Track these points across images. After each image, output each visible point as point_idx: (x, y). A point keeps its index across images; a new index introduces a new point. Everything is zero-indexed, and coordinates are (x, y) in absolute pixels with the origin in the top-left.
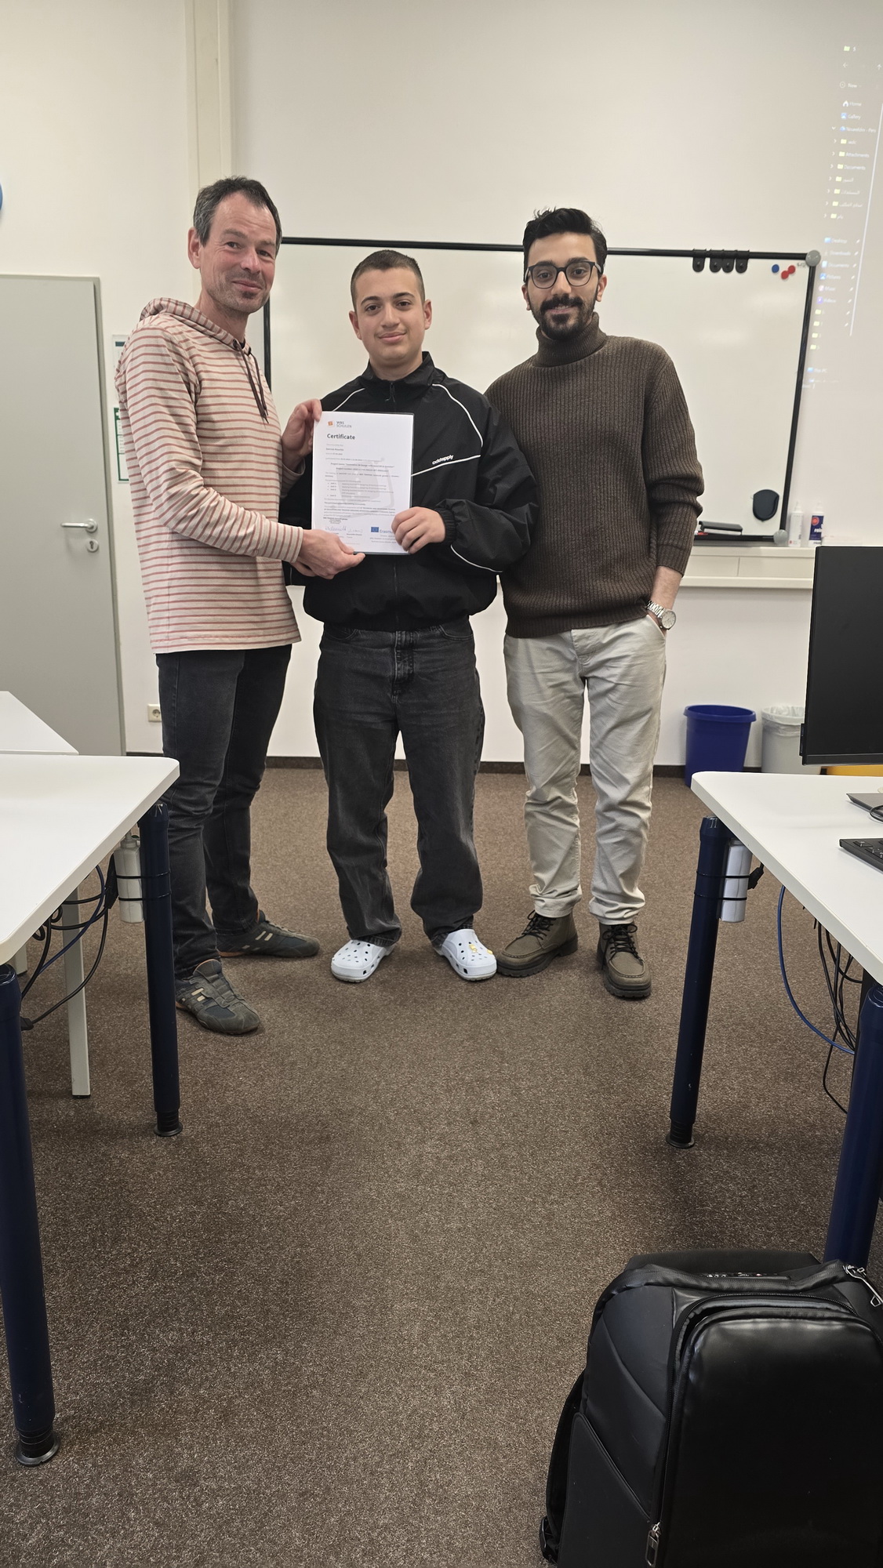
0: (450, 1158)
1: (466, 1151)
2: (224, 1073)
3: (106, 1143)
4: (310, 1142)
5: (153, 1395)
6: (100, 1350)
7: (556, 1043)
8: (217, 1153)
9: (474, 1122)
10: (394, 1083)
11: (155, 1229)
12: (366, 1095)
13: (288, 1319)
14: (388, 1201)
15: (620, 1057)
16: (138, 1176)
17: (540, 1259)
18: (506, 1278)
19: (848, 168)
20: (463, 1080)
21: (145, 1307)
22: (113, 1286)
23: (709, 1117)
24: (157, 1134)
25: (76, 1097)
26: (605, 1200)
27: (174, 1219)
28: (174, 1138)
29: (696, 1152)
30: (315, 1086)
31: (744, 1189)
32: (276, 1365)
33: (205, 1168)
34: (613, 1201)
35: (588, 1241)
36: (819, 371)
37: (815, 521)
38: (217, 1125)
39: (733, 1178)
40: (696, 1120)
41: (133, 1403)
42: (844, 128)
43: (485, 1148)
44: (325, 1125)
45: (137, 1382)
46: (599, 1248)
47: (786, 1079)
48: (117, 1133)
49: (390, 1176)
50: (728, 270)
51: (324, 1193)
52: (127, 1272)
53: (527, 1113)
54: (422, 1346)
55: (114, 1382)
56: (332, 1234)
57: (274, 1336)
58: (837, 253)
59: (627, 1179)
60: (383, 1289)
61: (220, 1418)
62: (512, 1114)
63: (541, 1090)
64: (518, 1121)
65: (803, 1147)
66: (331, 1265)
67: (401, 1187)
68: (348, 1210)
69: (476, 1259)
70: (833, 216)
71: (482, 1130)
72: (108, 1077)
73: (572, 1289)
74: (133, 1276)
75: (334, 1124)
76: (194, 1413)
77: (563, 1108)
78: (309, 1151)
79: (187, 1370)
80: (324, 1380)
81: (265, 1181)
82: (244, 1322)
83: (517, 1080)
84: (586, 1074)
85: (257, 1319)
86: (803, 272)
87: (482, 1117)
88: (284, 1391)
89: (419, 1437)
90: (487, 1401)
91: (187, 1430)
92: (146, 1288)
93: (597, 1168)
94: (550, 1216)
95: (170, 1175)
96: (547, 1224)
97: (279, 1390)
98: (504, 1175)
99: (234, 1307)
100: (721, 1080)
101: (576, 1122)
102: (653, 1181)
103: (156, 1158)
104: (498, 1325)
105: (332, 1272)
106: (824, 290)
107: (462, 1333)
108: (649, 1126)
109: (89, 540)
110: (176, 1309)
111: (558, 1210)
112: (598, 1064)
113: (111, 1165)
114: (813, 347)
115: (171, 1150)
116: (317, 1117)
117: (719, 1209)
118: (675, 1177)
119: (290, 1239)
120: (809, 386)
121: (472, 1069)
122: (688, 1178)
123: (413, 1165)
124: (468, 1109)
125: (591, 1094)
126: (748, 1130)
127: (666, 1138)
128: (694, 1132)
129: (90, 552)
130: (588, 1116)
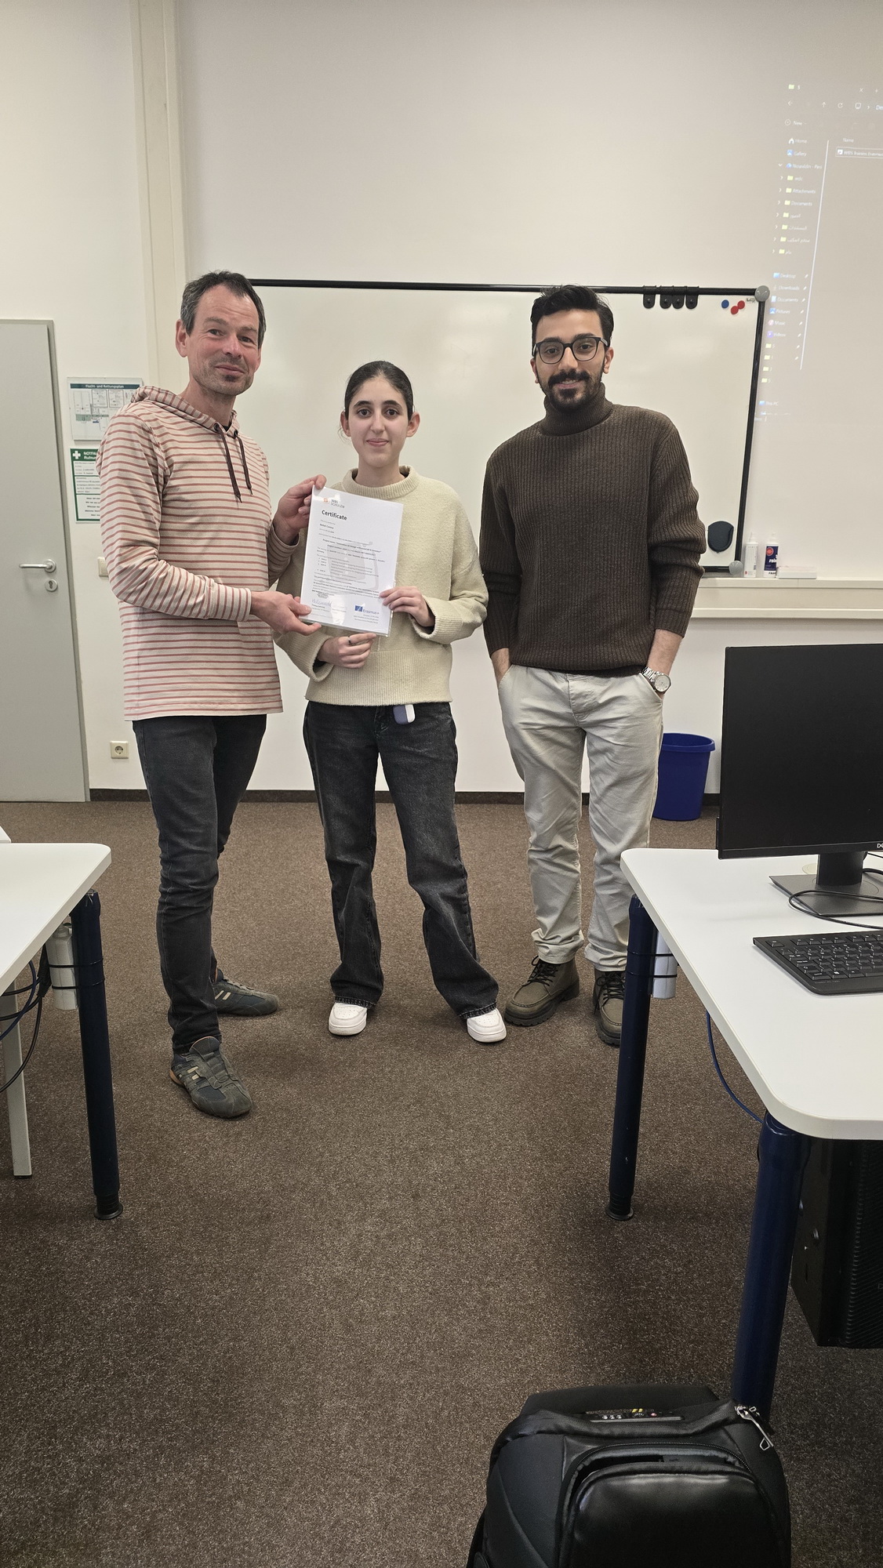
0: (389, 1236)
1: (405, 1229)
2: (168, 1146)
3: (44, 1229)
4: (250, 1223)
5: (76, 1510)
6: (26, 1462)
7: (503, 1106)
8: (156, 1237)
9: (416, 1196)
10: (338, 1154)
11: (89, 1324)
12: (309, 1168)
13: (217, 1422)
14: (324, 1286)
15: (565, 1119)
16: (75, 1265)
17: (472, 1348)
18: (438, 1370)
19: (795, 204)
20: (407, 1149)
21: (74, 1411)
22: (43, 1389)
23: (649, 1185)
24: (96, 1218)
25: (18, 1177)
26: (541, 1281)
27: (108, 1312)
28: (113, 1222)
29: (635, 1224)
30: (259, 1159)
31: (680, 1266)
32: (202, 1473)
33: (143, 1254)
34: (548, 1281)
35: (521, 1327)
36: (771, 404)
37: (769, 552)
38: (158, 1205)
39: (670, 1253)
40: (636, 1187)
41: (56, 1519)
42: (790, 165)
43: (424, 1225)
44: (267, 1203)
45: (62, 1496)
46: (531, 1335)
47: (727, 1142)
48: (56, 1217)
49: (328, 1259)
50: (678, 306)
51: (260, 1280)
52: (58, 1373)
53: (469, 1184)
54: (349, 1448)
55: (37, 1498)
56: (266, 1325)
57: (202, 1441)
58: (786, 288)
59: (564, 1256)
60: (313, 1386)
61: (143, 1535)
62: (454, 1185)
63: (484, 1159)
64: (460, 1193)
65: (740, 1216)
66: (263, 1360)
67: (338, 1271)
68: (283, 1298)
69: (409, 1349)
70: (782, 251)
71: (423, 1204)
72: (52, 1154)
73: (503, 1381)
74: (63, 1378)
75: (275, 1202)
76: (117, 1529)
77: (505, 1179)
78: (248, 1232)
79: (112, 1482)
80: (249, 1489)
81: (202, 1267)
82: (172, 1426)
83: (461, 1147)
84: (530, 1140)
85: (186, 1423)
86: (751, 308)
87: (424, 1191)
88: (208, 1503)
89: (340, 1551)
90: (411, 1508)
91: (109, 1549)
92: (76, 1391)
93: (535, 1244)
94: (485, 1300)
95: (107, 1263)
96: (482, 1309)
97: (203, 1501)
98: (441, 1255)
99: (164, 1410)
101: (518, 1193)
102: (590, 1257)
103: (94, 1245)
104: (427, 1423)
105: (264, 1370)
106: (774, 324)
107: (390, 1433)
108: (589, 1197)
109: (48, 579)
110: (105, 1413)
111: (494, 1292)
112: (543, 1127)
113: (49, 1253)
114: (764, 380)
115: (110, 1235)
116: (258, 1194)
117: (653, 1287)
118: (612, 1252)
119: (223, 1332)
120: (761, 419)
121: (417, 1137)
122: (625, 1253)
123: (352, 1246)
124: (410, 1182)
125: (534, 1162)
126: (687, 1197)
127: (606, 1209)
128: (633, 1202)
129: (48, 590)
130: (529, 1186)
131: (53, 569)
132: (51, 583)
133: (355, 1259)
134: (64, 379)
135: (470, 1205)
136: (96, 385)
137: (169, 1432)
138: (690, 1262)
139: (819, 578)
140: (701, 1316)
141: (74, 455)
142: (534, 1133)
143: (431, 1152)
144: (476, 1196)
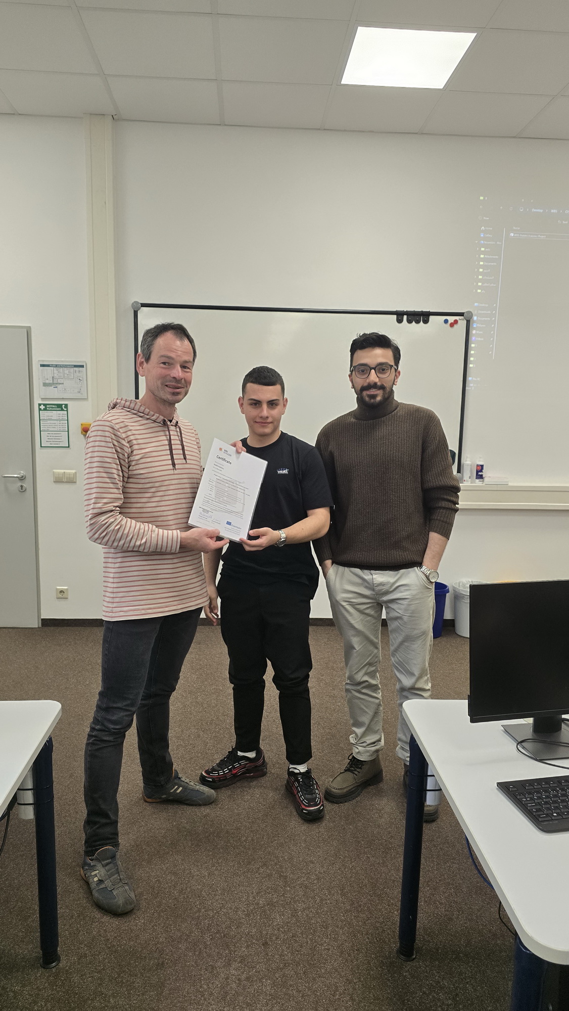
0: (248, 979)
1: (259, 972)
3: (5, 977)
4: (150, 970)
7: (323, 867)
8: (84, 982)
9: (265, 944)
10: (210, 910)
12: (191, 922)
15: (366, 878)
19: (486, 264)
20: (258, 904)
23: (425, 931)
24: (42, 967)
28: (54, 970)
29: (417, 964)
36: (476, 379)
37: (478, 468)
38: (85, 955)
39: (442, 988)
40: (417, 933)
42: (482, 242)
43: (272, 969)
44: (161, 952)
48: (13, 967)
50: (418, 322)
53: (302, 933)
58: (483, 312)
59: (370, 993)
62: (291, 934)
63: (311, 911)
64: (296, 941)
65: (489, 955)
70: (479, 291)
71: (271, 950)
72: (11, 913)
75: (167, 951)
77: (327, 928)
78: (149, 977)
83: (295, 902)
84: (343, 894)
86: (462, 323)
87: (271, 938)
93: (350, 983)
95: (49, 1005)
98: (285, 994)
101: (336, 940)
102: (388, 993)
103: (40, 990)
106: (476, 333)
108: (384, 942)
109: (20, 484)
112: (351, 884)
114: (471, 366)
115: (51, 982)
116: (156, 945)
118: (403, 989)
120: (470, 388)
121: (265, 894)
122: (412, 989)
123: (222, 988)
124: (261, 932)
125: (346, 913)
126: (451, 941)
127: (397, 952)
128: (415, 947)
129: (20, 491)
130: (344, 934)
131: (24, 478)
132: (22, 486)
133: (224, 998)
134: (36, 359)
135: (304, 950)
136: (56, 365)
138: (457, 995)
139: (510, 484)
141: (40, 407)
142: (345, 889)
143: (275, 906)
144: (307, 943)
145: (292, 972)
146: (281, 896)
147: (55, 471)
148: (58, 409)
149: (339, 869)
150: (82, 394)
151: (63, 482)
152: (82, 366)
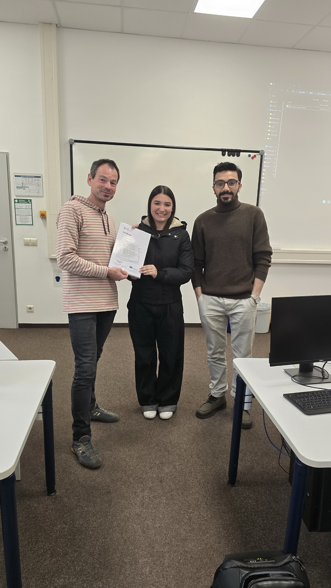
0: (154, 497)
1: (159, 494)
3: (28, 500)
4: (103, 494)
7: (187, 445)
8: (70, 501)
10: (131, 467)
11: (51, 536)
12: (122, 472)
13: (102, 570)
14: (133, 517)
15: (209, 450)
16: (42, 514)
17: (188, 537)
18: (177, 545)
19: (273, 123)
20: (156, 463)
21: (51, 569)
22: (38, 562)
23: (241, 473)
24: (47, 495)
26: (208, 510)
27: (57, 531)
28: (54, 496)
29: (238, 488)
31: (254, 502)
33: (66, 508)
34: (211, 511)
35: (203, 528)
36: (265, 190)
38: (69, 489)
39: (250, 498)
40: (238, 474)
42: (271, 110)
43: (165, 492)
44: (108, 486)
46: (207, 530)
48: (32, 496)
49: (133, 507)
50: (234, 156)
51: (110, 515)
52: (42, 555)
53: (179, 476)
54: (150, 576)
56: (115, 532)
57: (98, 577)
59: (215, 501)
60: (134, 554)
62: (174, 477)
64: (176, 480)
66: (116, 546)
67: (138, 511)
68: (119, 522)
69: (166, 538)
70: (268, 138)
71: (164, 484)
73: (200, 548)
74: (45, 557)
75: (111, 486)
77: (191, 473)
78: (103, 498)
81: (89, 512)
82: (87, 572)
83: (174, 462)
84: (198, 458)
85: (91, 570)
86: (258, 157)
87: (164, 479)
92: (50, 562)
93: (205, 497)
94: (190, 519)
95: (53, 512)
96: (189, 522)
100: (244, 457)
101: (196, 478)
102: (224, 501)
103: (48, 506)
104: (176, 565)
105: (116, 549)
106: (266, 163)
107: (164, 569)
108: (221, 478)
110: (62, 569)
111: (193, 516)
112: (202, 453)
113: (32, 510)
114: (263, 182)
115: (53, 502)
117: (246, 511)
118: (231, 499)
119: (100, 536)
120: (262, 195)
121: (159, 459)
122: (235, 499)
123: (141, 501)
124: (158, 476)
125: (200, 466)
126: (254, 477)
127: (227, 483)
128: (236, 480)
129: (4, 250)
130: (200, 476)
131: (6, 242)
132: (5, 247)
133: (143, 506)
134: (12, 173)
135: (181, 483)
136: (24, 176)
137: (86, 575)
138: (258, 501)
139: (282, 249)
140: (263, 520)
141: (15, 201)
142: (199, 455)
143: (164, 464)
144: (182, 480)
145: (176, 493)
146: (167, 459)
147: (24, 238)
148: (26, 202)
149: (196, 446)
150: (40, 194)
151: (30, 245)
152: (40, 177)
